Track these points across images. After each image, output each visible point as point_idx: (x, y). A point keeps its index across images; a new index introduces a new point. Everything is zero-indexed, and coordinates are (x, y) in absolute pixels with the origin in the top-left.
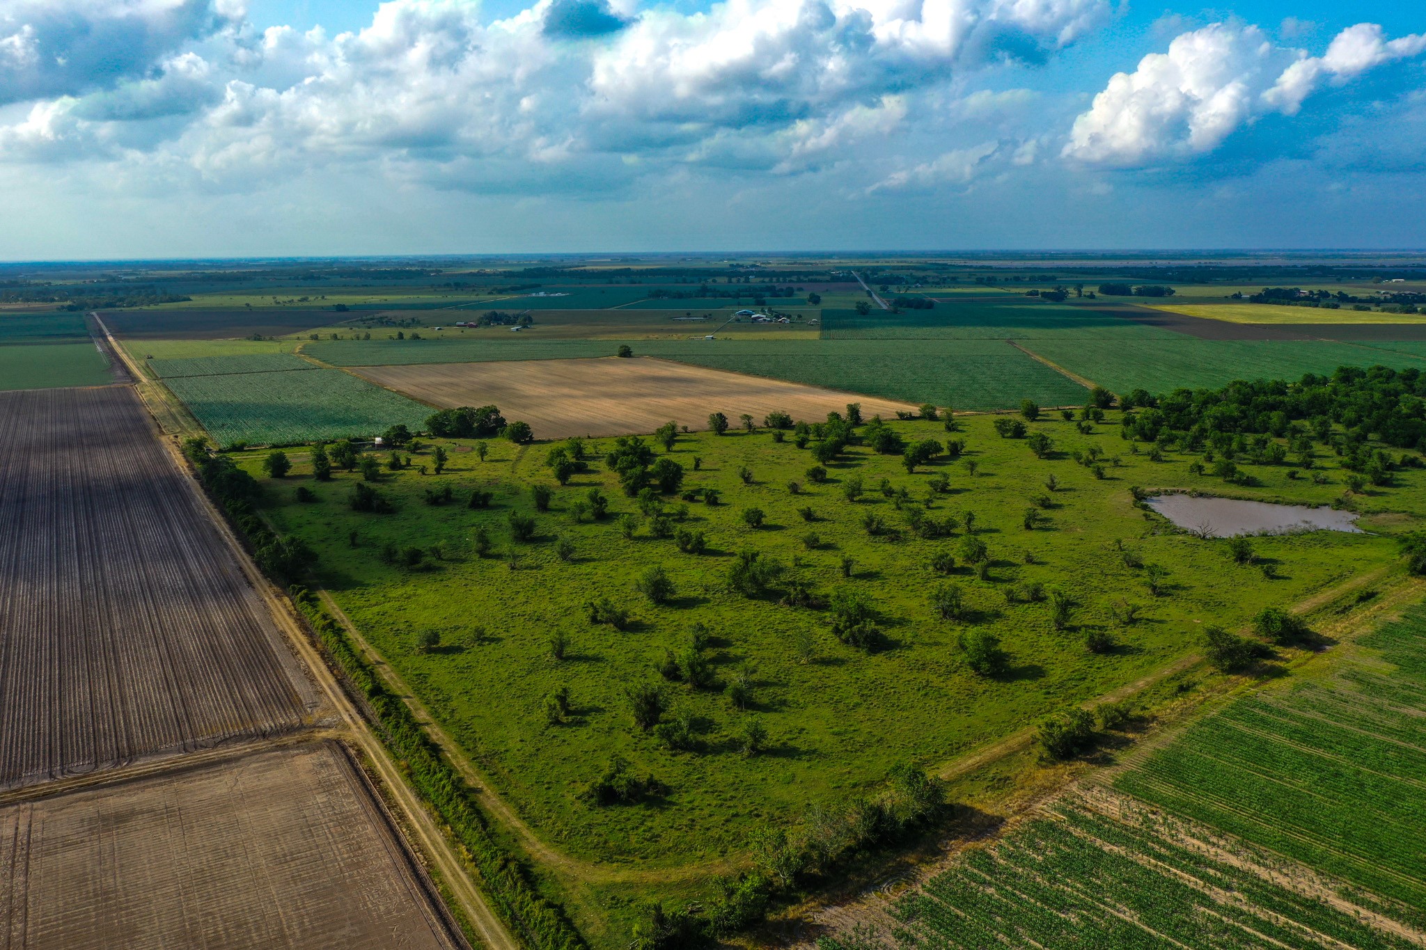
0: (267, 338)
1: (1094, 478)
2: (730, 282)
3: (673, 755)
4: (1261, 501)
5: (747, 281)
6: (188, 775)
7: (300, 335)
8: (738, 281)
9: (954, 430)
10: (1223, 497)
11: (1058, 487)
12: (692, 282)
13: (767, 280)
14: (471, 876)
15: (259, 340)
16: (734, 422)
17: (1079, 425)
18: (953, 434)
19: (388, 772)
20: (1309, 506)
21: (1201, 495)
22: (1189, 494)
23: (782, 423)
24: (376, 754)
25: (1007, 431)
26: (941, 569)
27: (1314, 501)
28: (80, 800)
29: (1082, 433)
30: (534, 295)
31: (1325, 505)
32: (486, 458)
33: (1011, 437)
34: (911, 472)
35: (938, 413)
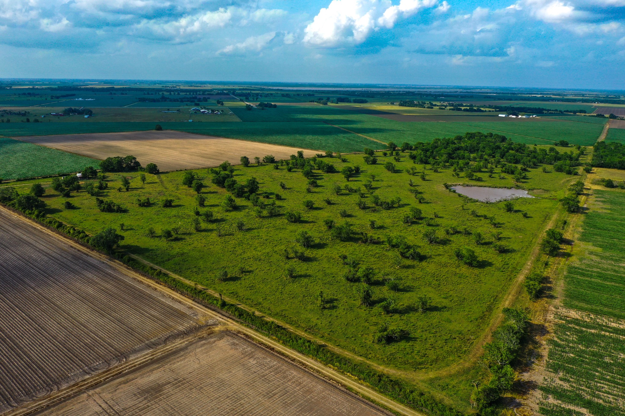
1: (421, 180)
2: (170, 94)
3: (391, 316)
4: (490, 187)
5: (179, 94)
6: (168, 360)
8: (174, 94)
9: (346, 161)
11: (414, 184)
12: (152, 94)
13: (188, 93)
14: (368, 387)
16: (252, 161)
17: (395, 158)
18: (345, 163)
19: (271, 343)
20: (508, 188)
21: (467, 186)
22: (462, 185)
23: (271, 160)
24: (254, 334)
25: (369, 161)
26: (407, 222)
27: (508, 186)
28: (120, 384)
29: (396, 161)
30: (77, 99)
31: (512, 187)
32: (145, 182)
33: (371, 164)
34: (348, 181)
35: (334, 154)
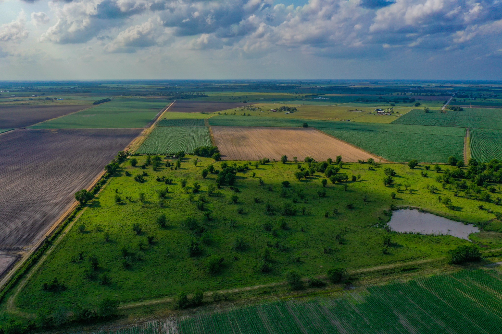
0: (206, 113)
7: (215, 112)
10: (432, 213)
15: (204, 113)
16: (290, 158)
21: (423, 211)
22: (419, 210)
